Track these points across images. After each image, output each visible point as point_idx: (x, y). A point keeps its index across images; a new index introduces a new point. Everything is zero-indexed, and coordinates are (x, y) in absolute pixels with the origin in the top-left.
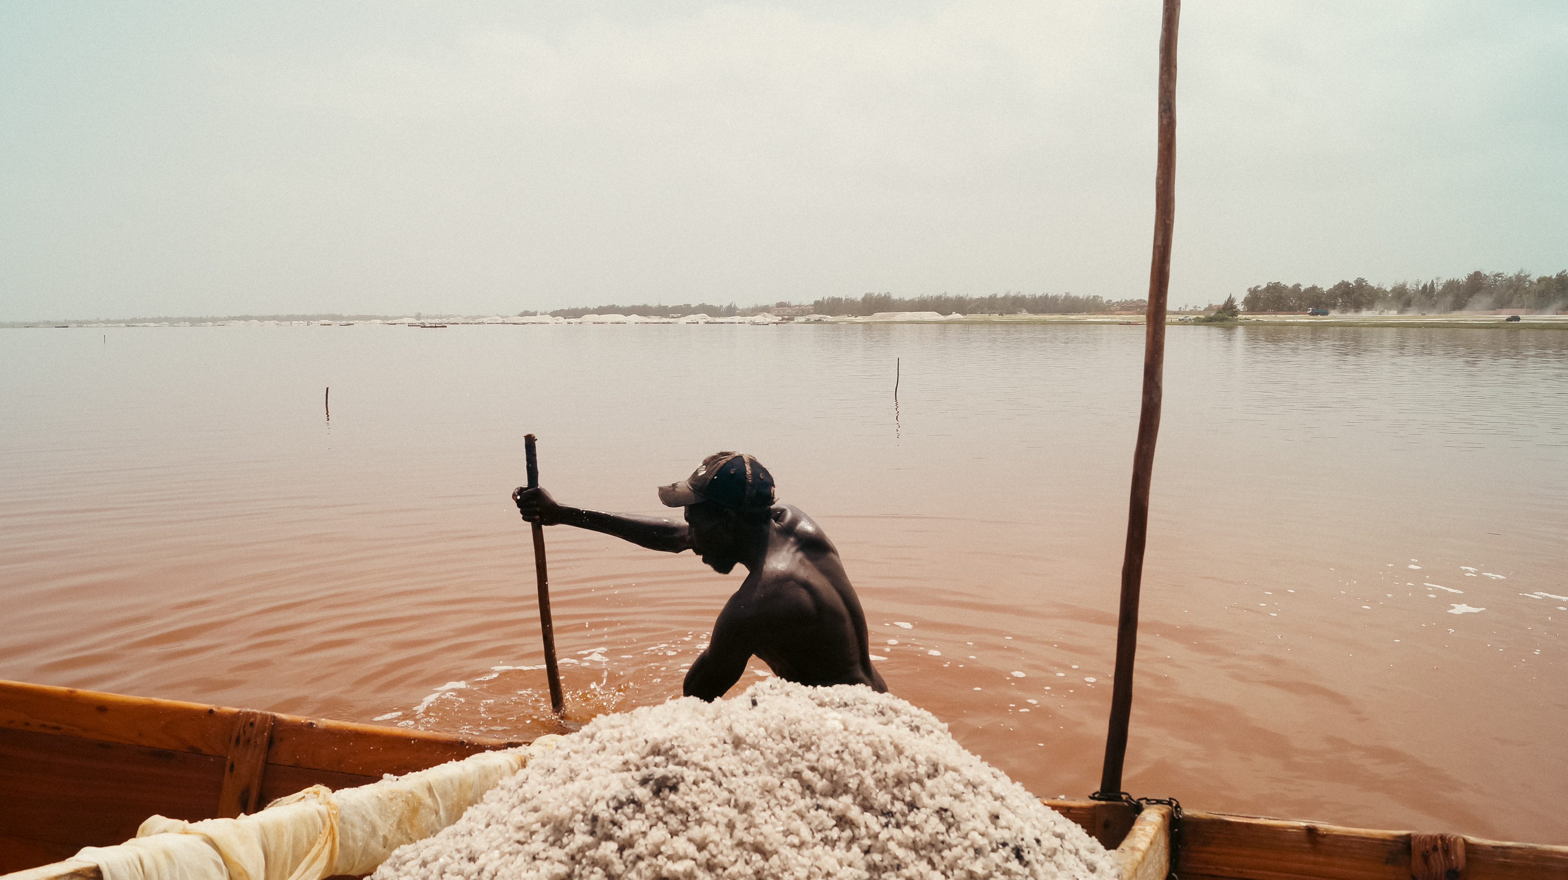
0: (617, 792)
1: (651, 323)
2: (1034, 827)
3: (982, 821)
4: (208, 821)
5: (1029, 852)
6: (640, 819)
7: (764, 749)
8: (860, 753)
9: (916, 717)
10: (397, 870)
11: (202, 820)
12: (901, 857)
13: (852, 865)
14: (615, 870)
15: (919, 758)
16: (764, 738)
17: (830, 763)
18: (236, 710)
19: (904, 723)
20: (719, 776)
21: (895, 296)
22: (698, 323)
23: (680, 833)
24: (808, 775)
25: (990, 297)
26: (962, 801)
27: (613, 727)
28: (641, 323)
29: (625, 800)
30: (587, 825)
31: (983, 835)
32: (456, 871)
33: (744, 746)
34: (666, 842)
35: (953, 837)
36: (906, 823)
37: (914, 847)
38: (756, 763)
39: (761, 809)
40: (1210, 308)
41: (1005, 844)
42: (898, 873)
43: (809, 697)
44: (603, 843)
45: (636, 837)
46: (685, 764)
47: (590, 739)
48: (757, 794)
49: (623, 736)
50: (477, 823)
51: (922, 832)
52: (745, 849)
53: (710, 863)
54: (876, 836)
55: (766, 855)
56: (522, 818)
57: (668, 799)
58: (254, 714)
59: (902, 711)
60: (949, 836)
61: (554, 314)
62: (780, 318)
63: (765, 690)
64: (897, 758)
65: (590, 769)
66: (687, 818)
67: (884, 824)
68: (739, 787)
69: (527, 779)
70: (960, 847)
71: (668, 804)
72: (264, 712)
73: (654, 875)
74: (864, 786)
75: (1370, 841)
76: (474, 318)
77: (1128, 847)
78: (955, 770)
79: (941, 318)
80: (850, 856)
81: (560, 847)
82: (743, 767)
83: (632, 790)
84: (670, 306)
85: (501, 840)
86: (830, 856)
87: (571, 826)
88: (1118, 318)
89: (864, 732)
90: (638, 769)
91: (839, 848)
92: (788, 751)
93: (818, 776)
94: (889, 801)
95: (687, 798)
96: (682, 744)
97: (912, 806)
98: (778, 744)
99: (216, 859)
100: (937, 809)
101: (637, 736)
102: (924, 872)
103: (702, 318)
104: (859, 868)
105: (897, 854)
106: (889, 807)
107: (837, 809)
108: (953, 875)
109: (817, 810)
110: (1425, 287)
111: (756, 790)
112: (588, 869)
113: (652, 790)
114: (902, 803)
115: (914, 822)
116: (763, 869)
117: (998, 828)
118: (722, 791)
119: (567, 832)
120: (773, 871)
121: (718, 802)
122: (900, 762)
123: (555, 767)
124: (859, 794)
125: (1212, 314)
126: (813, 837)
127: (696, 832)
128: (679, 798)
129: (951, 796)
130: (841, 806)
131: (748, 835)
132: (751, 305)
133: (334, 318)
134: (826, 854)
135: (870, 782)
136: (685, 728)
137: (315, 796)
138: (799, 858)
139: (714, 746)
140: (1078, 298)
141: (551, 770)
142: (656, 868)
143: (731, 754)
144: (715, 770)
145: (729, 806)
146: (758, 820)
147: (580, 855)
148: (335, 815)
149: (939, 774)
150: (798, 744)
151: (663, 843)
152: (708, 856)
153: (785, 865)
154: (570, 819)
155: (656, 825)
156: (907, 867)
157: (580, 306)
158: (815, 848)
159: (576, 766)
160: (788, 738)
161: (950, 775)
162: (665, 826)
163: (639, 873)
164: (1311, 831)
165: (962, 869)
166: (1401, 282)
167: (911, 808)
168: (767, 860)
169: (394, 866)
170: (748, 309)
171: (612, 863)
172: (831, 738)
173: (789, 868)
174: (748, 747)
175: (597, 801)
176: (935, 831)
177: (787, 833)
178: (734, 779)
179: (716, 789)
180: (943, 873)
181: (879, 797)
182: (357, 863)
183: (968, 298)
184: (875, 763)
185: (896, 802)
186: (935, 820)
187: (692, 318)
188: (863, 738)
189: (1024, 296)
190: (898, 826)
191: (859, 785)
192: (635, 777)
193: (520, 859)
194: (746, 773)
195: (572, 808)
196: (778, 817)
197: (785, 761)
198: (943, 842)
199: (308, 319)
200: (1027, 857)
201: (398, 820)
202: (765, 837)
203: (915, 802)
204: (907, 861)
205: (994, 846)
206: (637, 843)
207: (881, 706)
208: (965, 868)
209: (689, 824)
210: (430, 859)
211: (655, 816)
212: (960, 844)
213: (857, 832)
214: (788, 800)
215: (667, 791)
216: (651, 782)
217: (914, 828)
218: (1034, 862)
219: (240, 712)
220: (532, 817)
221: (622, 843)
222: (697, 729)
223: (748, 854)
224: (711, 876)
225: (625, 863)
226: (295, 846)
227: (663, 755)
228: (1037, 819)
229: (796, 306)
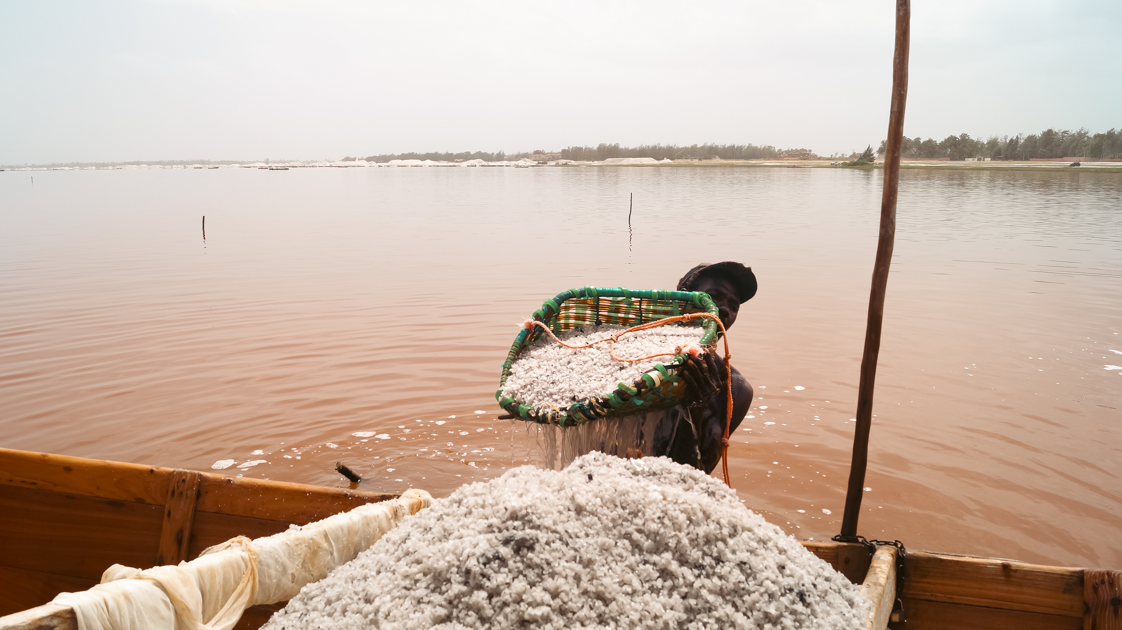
0: (484, 550)
1: (441, 166)
2: (809, 573)
3: (773, 572)
4: (156, 568)
5: (809, 596)
6: (505, 573)
7: (601, 516)
8: (677, 518)
9: (711, 484)
10: (306, 604)
11: (152, 568)
12: (711, 601)
13: (674, 608)
14: (486, 614)
15: (723, 521)
16: (600, 506)
17: (654, 526)
18: (171, 470)
19: (702, 489)
20: (566, 537)
21: (622, 146)
22: (476, 166)
23: (537, 584)
24: (636, 536)
25: (692, 147)
26: (757, 555)
27: (476, 495)
28: (433, 166)
29: (491, 557)
30: (461, 576)
31: (773, 582)
32: (356, 610)
33: (585, 513)
34: (526, 592)
35: (751, 585)
36: (714, 574)
37: (721, 593)
38: (595, 527)
39: (600, 564)
40: (854, 155)
41: (791, 590)
42: (710, 614)
43: (625, 467)
44: (476, 592)
45: (502, 587)
46: (538, 527)
47: (457, 504)
48: (597, 552)
49: (486, 503)
50: (370, 570)
51: (727, 581)
52: (589, 597)
53: (563, 608)
54: (691, 585)
55: (606, 602)
56: (407, 568)
57: (526, 556)
58: (185, 473)
59: (700, 479)
60: (748, 584)
61: (369, 159)
62: (537, 162)
63: (590, 462)
64: (705, 522)
65: (461, 530)
66: (542, 572)
67: (697, 575)
68: (583, 546)
69: (409, 535)
70: (757, 593)
71: (527, 560)
72: (193, 471)
73: (518, 619)
74: (681, 545)
75: (1052, 575)
76: (308, 162)
77: (872, 582)
78: (750, 530)
79: (656, 162)
80: (672, 601)
81: (440, 593)
82: (585, 530)
83: (497, 548)
84: (455, 153)
85: (391, 586)
86: (656, 601)
87: (448, 576)
88: (785, 163)
89: (680, 501)
90: (500, 531)
91: (663, 595)
92: (620, 517)
93: (645, 538)
94: (701, 557)
95: (541, 556)
96: (535, 512)
97: (719, 560)
98: (612, 512)
99: (164, 598)
100: (738, 562)
101: (497, 504)
102: (729, 613)
103: (478, 162)
104: (679, 612)
105: (708, 599)
106: (700, 561)
107: (660, 564)
108: (752, 615)
109: (644, 564)
110: (1012, 140)
111: (596, 549)
112: (464, 612)
113: (513, 548)
114: (710, 558)
115: (721, 573)
116: (605, 613)
117: (784, 577)
118: (569, 550)
119: (445, 581)
120: (612, 615)
121: (565, 558)
122: (708, 525)
123: (431, 526)
124: (677, 551)
125: (856, 160)
126: (643, 586)
127: (550, 583)
128: (536, 556)
129: (748, 551)
130: (663, 561)
131: (592, 586)
132: (515, 152)
133: (203, 162)
134: (653, 600)
135: (685, 541)
136: (537, 498)
137: (239, 544)
138: (633, 603)
139: (560, 513)
140: (756, 147)
141: (428, 529)
142: (519, 613)
143: (574, 520)
144: (563, 533)
145: (576, 562)
146: (599, 574)
147: (457, 600)
148: (255, 560)
149: (737, 534)
150: (627, 511)
151: (524, 592)
152: (561, 603)
153: (621, 609)
154: (447, 571)
155: (517, 577)
156: (716, 610)
157: (388, 153)
158: (645, 596)
159: (448, 526)
160: (619, 507)
161: (745, 535)
162: (525, 578)
163: (506, 617)
164: (1006, 568)
165: (759, 611)
166: (994, 136)
167: (717, 561)
168: (607, 605)
169: (303, 601)
170: (513, 156)
171: (483, 608)
172: (653, 506)
173: (625, 612)
174: (588, 514)
175: (468, 557)
176: (737, 581)
177: (622, 584)
178: (578, 540)
179: (564, 548)
180: (745, 614)
181: (693, 554)
182: (272, 595)
183: (675, 148)
184: (688, 526)
185: (706, 558)
186: (737, 572)
187: (471, 162)
188: (679, 505)
189: (717, 146)
190: (708, 576)
191: (677, 544)
192: (498, 538)
193: (407, 603)
194: (587, 535)
195: (449, 562)
196: (614, 571)
197: (617, 525)
198: (743, 589)
199: (185, 164)
200: (808, 600)
201: (302, 561)
202: (605, 587)
203: (721, 557)
204: (716, 605)
205: (783, 591)
206: (503, 592)
207: (683, 476)
208: (762, 610)
209: (543, 577)
210: (333, 599)
211: (516, 570)
212: (757, 590)
213: (676, 581)
214: (622, 557)
215: (525, 550)
216: (512, 543)
217: (721, 578)
218: (814, 603)
219: (174, 471)
220: (416, 568)
221: (490, 592)
222: (546, 499)
223: (592, 601)
224: (563, 619)
225: (493, 608)
226: (224, 586)
227: (520, 520)
228: (810, 566)
229: (548, 153)
